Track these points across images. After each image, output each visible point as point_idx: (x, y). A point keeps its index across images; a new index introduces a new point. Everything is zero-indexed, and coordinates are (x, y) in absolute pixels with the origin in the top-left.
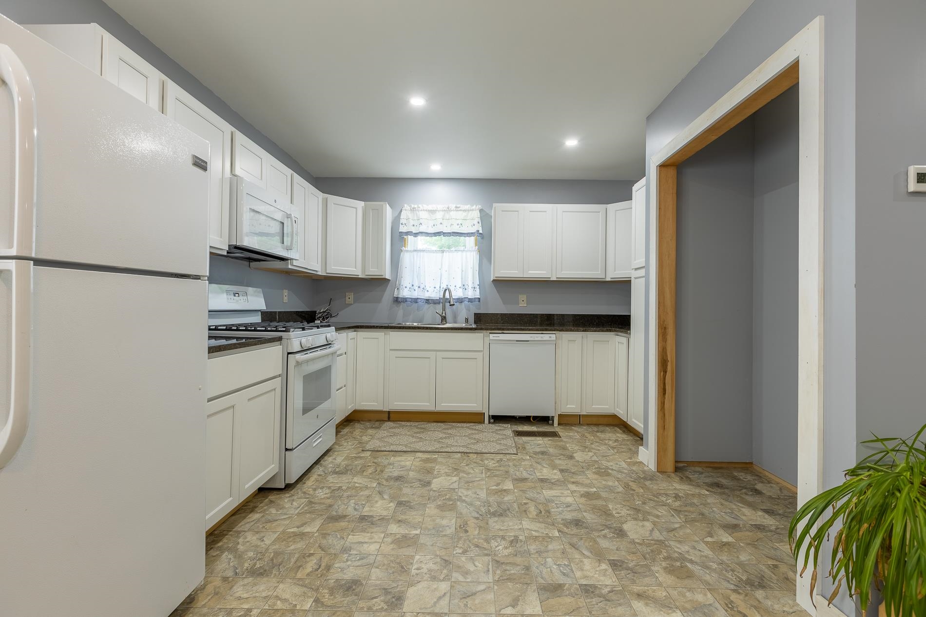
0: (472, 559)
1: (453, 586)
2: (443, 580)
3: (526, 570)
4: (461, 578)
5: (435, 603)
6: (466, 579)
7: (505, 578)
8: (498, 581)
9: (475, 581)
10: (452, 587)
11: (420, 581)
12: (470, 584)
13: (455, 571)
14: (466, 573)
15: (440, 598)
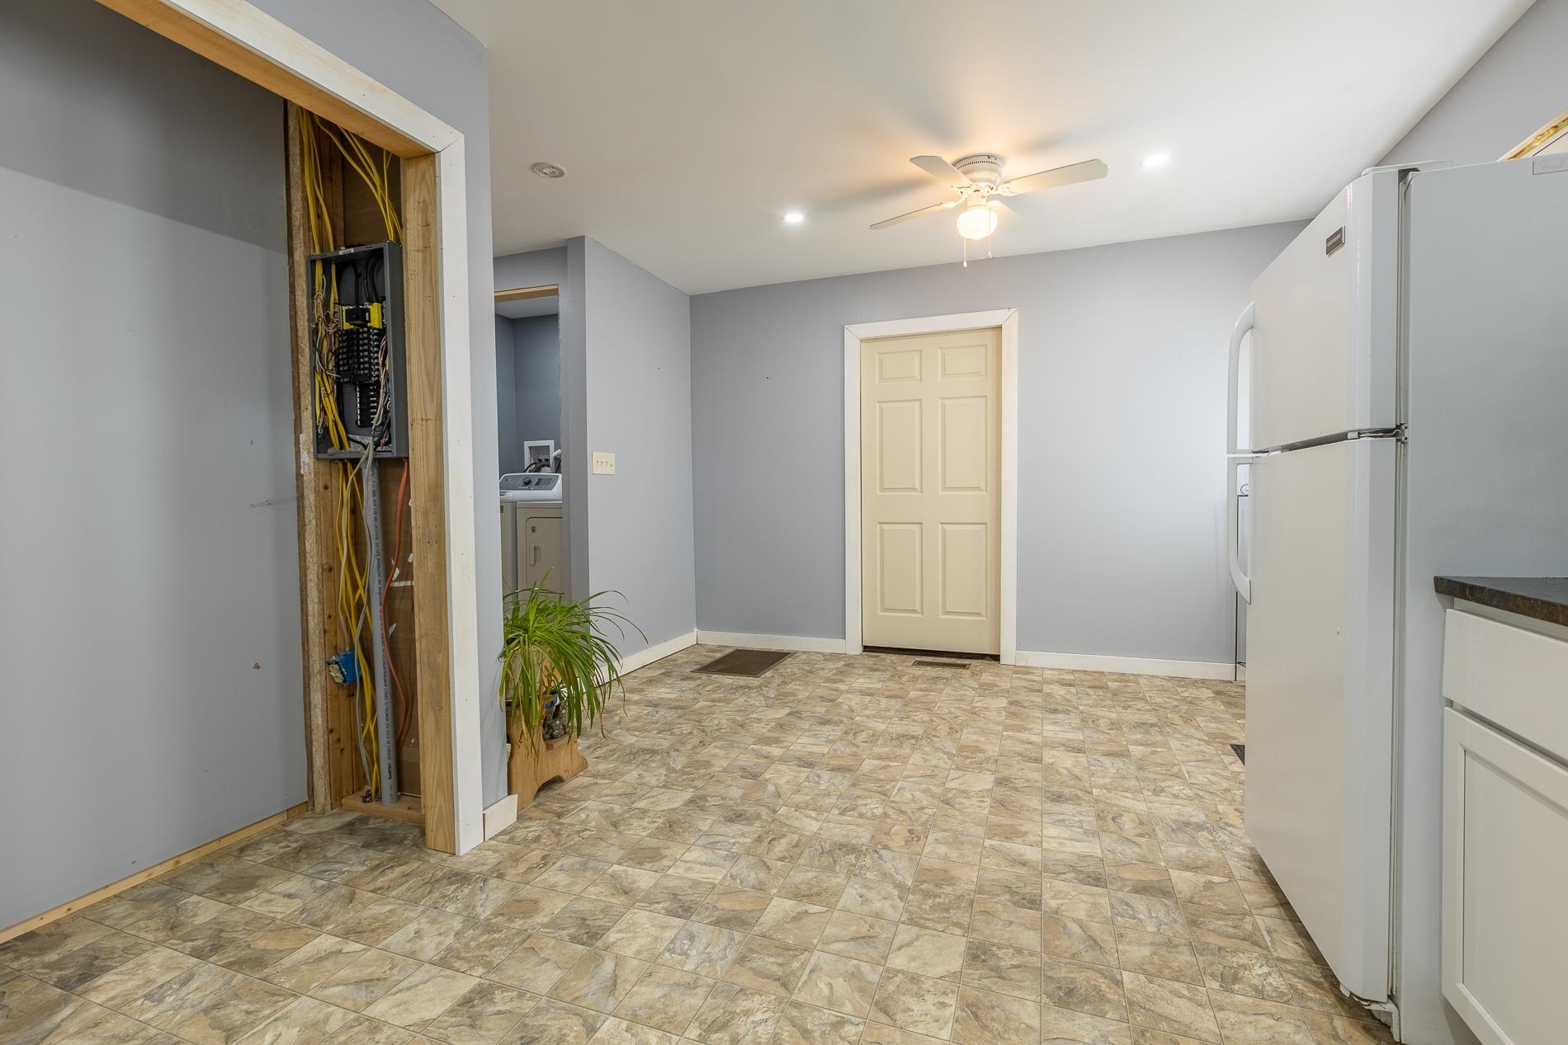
0: (831, 1002)
1: (883, 957)
2: (898, 972)
3: (747, 957)
4: (866, 968)
5: (917, 938)
6: (858, 965)
7: (790, 952)
8: (806, 950)
9: (843, 959)
10: (885, 958)
11: (940, 978)
12: (854, 955)
13: (872, 983)
14: (854, 976)
15: (908, 945)
